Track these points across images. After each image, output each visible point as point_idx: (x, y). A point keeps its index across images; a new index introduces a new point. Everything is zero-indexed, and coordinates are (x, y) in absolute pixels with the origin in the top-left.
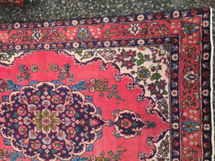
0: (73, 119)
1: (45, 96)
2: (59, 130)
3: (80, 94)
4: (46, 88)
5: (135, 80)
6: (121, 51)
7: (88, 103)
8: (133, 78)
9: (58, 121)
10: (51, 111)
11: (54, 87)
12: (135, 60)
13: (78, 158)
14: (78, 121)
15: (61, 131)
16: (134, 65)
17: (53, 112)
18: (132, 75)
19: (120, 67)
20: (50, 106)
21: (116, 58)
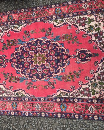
0: (54, 57)
1: (38, 46)
2: (47, 63)
3: (57, 43)
4: (39, 41)
5: (87, 32)
6: (79, 18)
7: (62, 47)
8: (86, 31)
9: (46, 58)
10: (42, 54)
11: (43, 40)
12: (86, 22)
13: (57, 76)
14: (56, 57)
15: (48, 63)
16: (86, 24)
17: (43, 54)
18: (85, 30)
19: (78, 26)
20: (41, 51)
21: (76, 22)
